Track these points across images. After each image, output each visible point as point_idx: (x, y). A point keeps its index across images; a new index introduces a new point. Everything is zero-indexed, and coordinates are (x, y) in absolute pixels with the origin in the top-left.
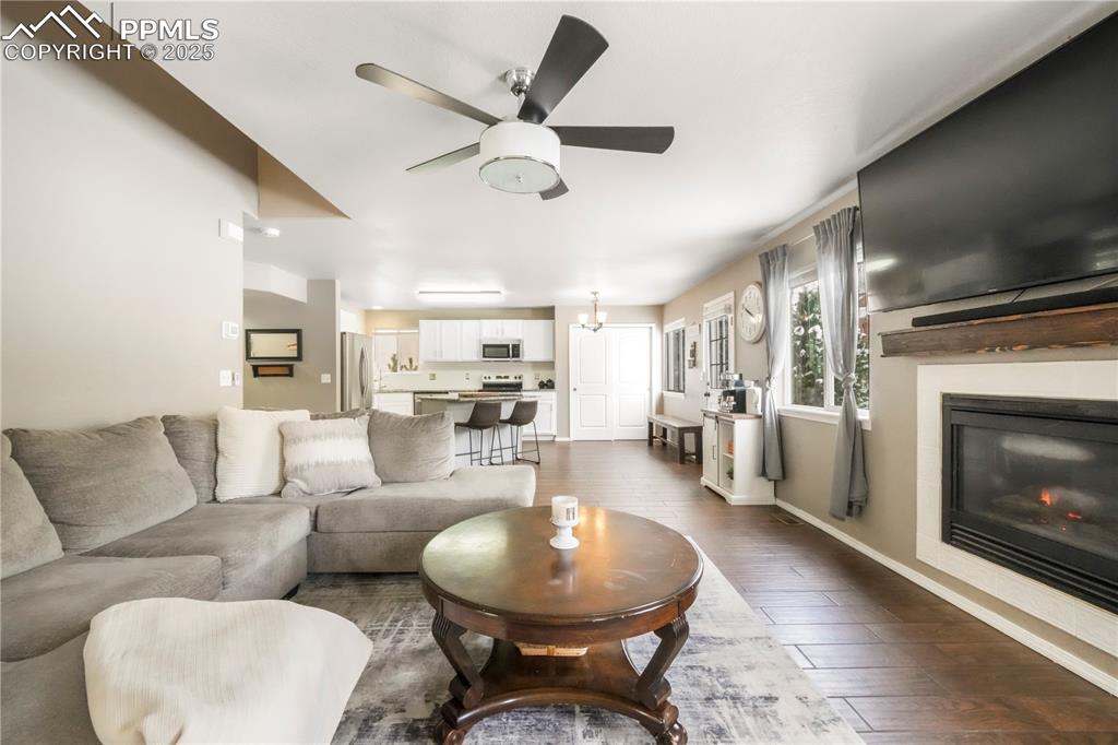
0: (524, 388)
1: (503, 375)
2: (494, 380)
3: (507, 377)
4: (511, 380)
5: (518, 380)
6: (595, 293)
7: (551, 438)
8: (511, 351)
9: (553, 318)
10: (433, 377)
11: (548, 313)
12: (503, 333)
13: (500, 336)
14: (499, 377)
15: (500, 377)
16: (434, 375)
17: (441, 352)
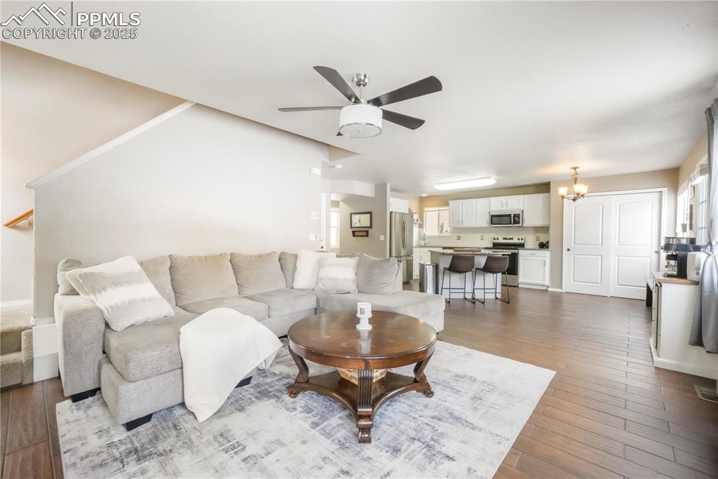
0: (526, 247)
1: (508, 237)
2: (501, 241)
3: (512, 239)
4: (515, 241)
5: (520, 241)
6: (575, 168)
7: (545, 288)
8: (513, 220)
9: (549, 192)
10: (459, 238)
11: (544, 187)
12: (507, 206)
13: (504, 208)
14: (504, 239)
15: (506, 239)
16: (459, 237)
17: (462, 221)
